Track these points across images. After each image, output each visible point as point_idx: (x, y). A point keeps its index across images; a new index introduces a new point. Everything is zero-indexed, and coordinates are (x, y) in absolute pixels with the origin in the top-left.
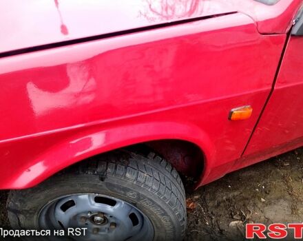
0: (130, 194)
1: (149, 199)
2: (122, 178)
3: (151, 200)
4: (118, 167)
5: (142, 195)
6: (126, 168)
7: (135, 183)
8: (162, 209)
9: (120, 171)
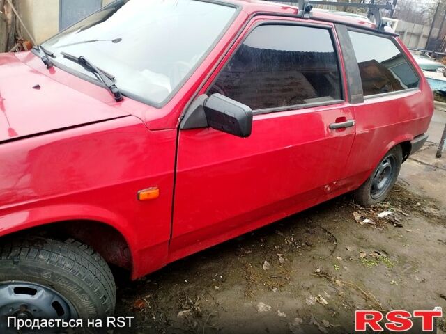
0: (44, 275)
1: (64, 277)
2: (36, 260)
3: (67, 279)
4: (31, 251)
5: (57, 275)
6: (39, 251)
7: (48, 263)
8: (79, 286)
9: (33, 253)
